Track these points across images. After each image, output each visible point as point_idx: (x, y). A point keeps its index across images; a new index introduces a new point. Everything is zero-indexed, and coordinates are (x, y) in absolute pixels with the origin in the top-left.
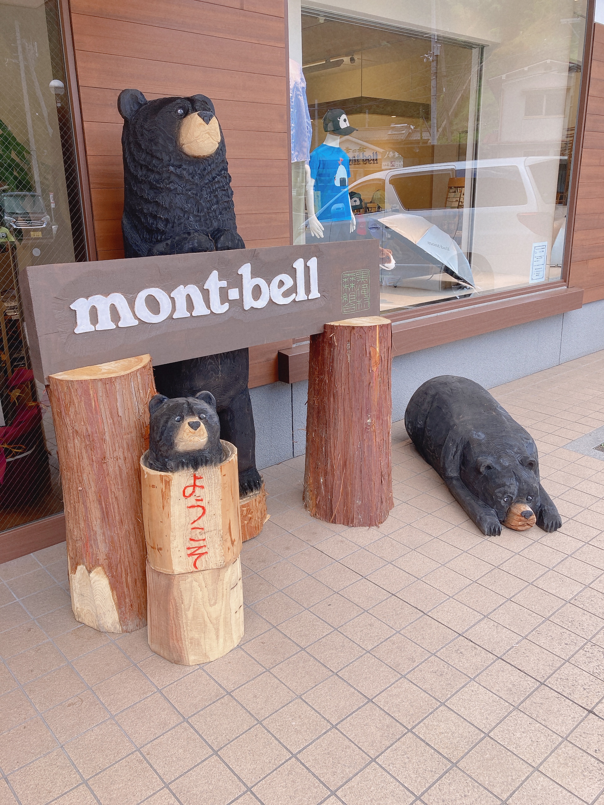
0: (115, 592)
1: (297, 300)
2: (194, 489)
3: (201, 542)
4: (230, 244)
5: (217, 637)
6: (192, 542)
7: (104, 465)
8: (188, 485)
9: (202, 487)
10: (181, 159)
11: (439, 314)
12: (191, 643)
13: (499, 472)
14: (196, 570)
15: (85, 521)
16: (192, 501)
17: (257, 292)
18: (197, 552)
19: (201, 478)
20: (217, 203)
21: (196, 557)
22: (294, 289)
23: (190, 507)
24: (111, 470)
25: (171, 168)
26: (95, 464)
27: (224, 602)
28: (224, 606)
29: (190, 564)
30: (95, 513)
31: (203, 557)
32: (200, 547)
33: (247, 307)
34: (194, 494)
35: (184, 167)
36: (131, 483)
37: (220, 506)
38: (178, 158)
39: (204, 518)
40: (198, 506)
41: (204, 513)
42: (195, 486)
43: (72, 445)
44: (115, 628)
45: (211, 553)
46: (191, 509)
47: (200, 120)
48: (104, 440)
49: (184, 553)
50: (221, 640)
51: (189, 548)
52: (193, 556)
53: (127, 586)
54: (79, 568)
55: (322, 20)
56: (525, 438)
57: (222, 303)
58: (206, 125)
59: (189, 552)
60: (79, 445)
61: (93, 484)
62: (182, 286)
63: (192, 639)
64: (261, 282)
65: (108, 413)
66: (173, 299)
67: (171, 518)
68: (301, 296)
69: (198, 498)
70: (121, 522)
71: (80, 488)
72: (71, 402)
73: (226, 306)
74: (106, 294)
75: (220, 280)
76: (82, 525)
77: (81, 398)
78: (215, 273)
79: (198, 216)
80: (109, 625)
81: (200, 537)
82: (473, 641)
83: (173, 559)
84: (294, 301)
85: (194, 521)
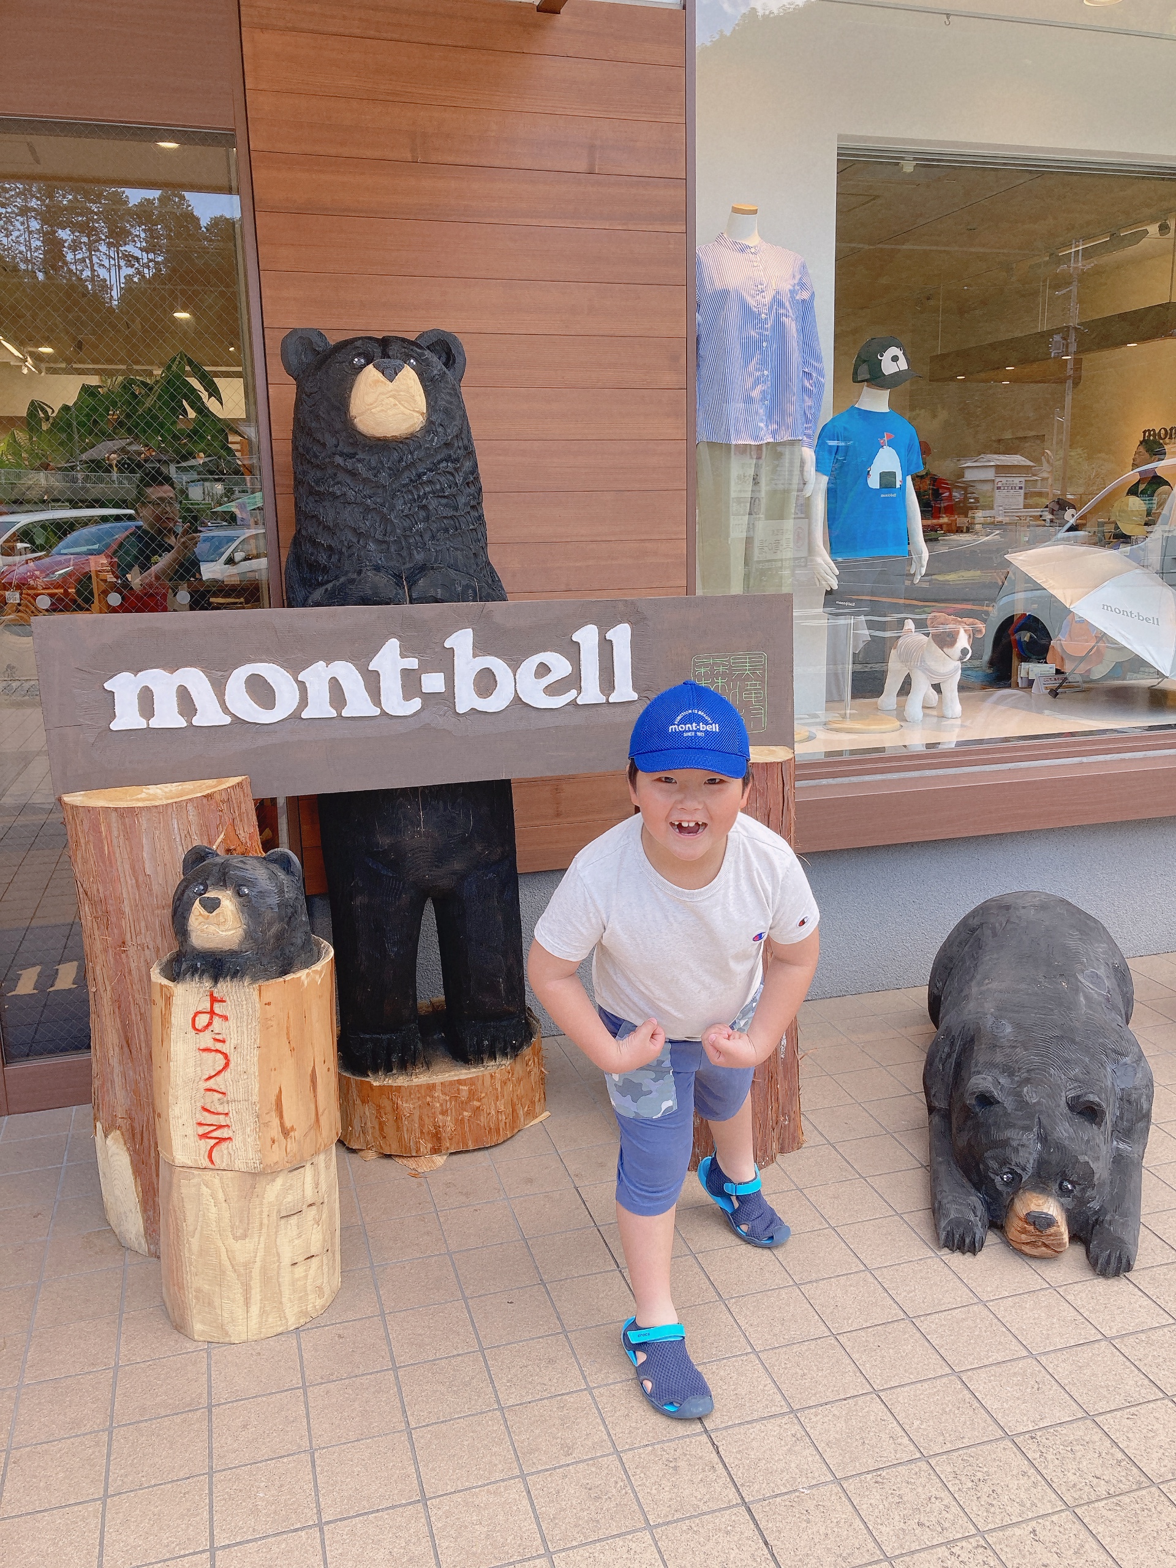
0: (138, 1181)
1: (579, 702)
2: (211, 1018)
3: (222, 1117)
4: (440, 593)
5: (247, 1302)
6: (206, 1114)
8: (200, 1009)
9: (226, 1018)
10: (355, 444)
11: (1085, 759)
12: (197, 1298)
13: (1006, 1114)
14: (211, 1166)
16: (206, 1039)
17: (486, 683)
18: (214, 1134)
19: (222, 1001)
20: (427, 519)
21: (213, 1142)
22: (574, 681)
23: (204, 1050)
24: (133, 965)
25: (339, 460)
26: (110, 951)
27: (262, 1239)
28: (262, 1245)
29: (202, 1152)
31: (224, 1145)
32: (220, 1127)
33: (461, 708)
34: (211, 1028)
35: (360, 456)
37: (256, 1059)
38: (351, 440)
39: (226, 1074)
40: (217, 1051)
41: (227, 1065)
42: (212, 1013)
44: (143, 1246)
45: (238, 1141)
46: (205, 1054)
47: (378, 375)
48: (122, 912)
49: (191, 1130)
50: (255, 1309)
51: (200, 1124)
52: (207, 1140)
55: (909, 167)
56: (1115, 1051)
57: (407, 697)
58: (388, 382)
59: (202, 1130)
61: (108, 985)
62: (321, 663)
63: (199, 1290)
64: (497, 665)
65: (128, 867)
66: (302, 687)
67: (171, 1064)
68: (591, 693)
69: (217, 1037)
72: (78, 841)
73: (416, 704)
74: (172, 666)
75: (403, 656)
76: (99, 1052)
77: (88, 836)
78: (393, 644)
79: (385, 542)
80: (133, 1237)
81: (220, 1109)
82: (722, 1453)
83: (173, 1138)
84: (573, 703)
85: (210, 1078)
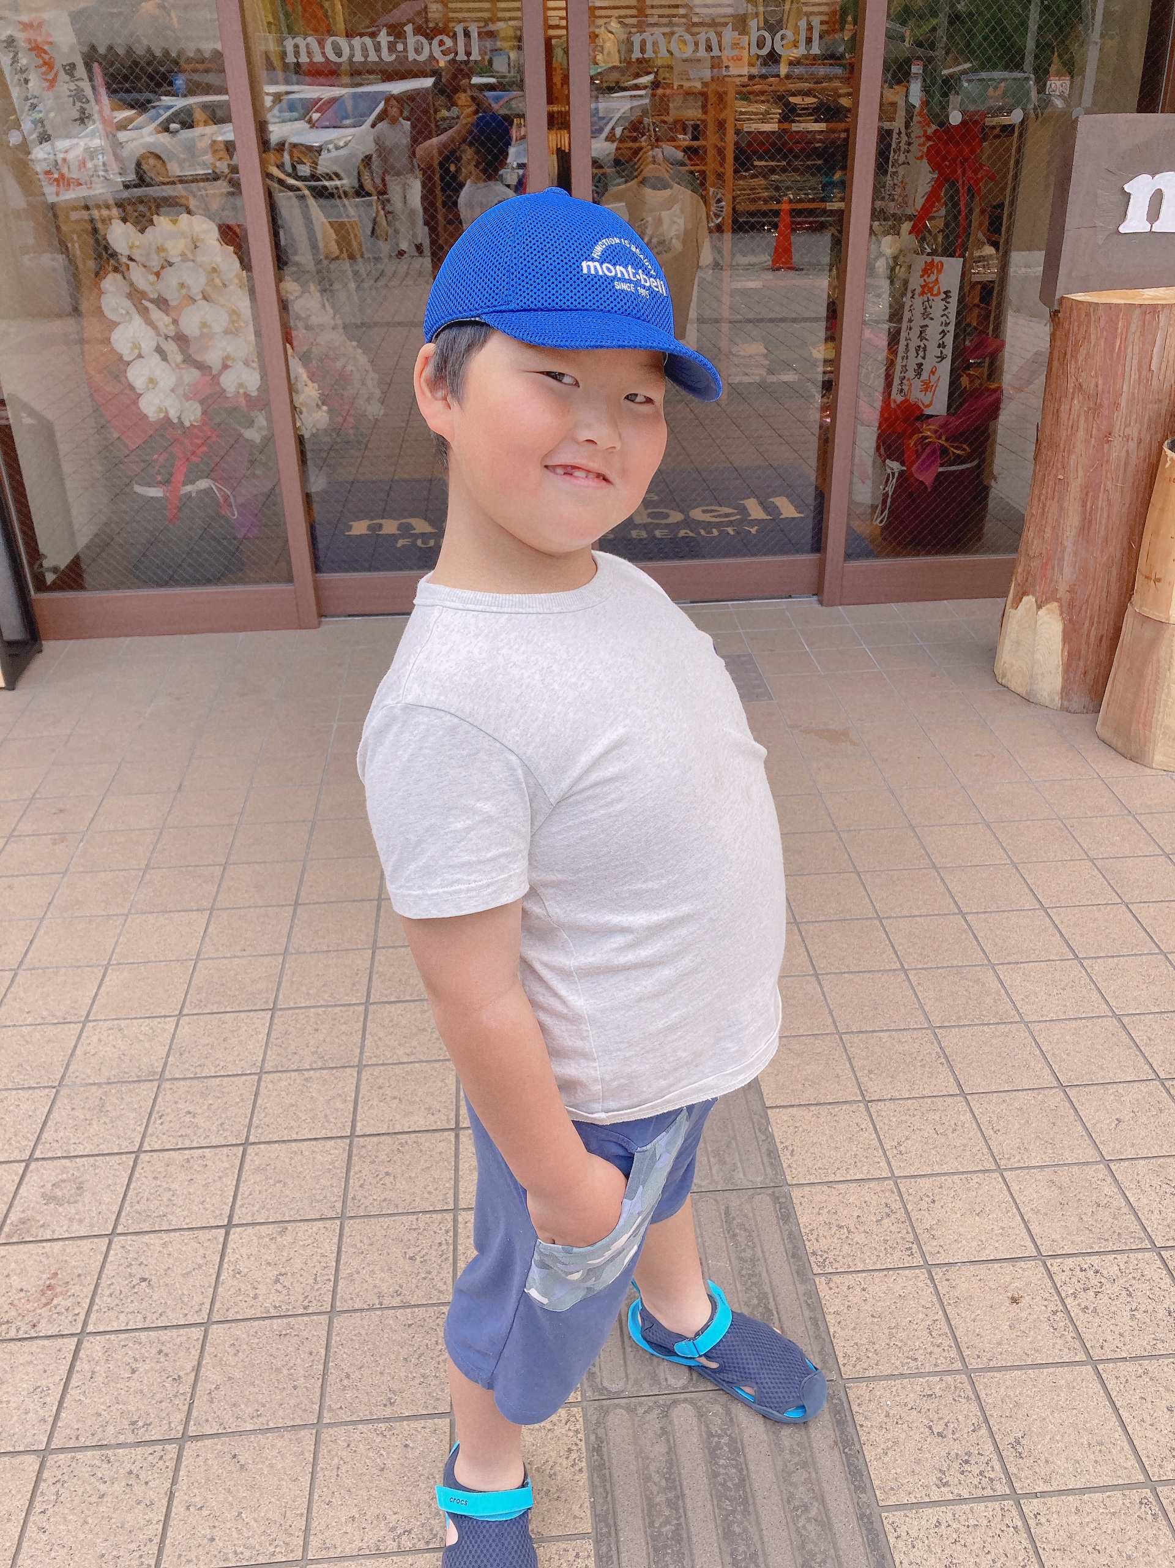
0: (1067, 646)
7: (1106, 446)
12: (1165, 734)
15: (1054, 528)
24: (1114, 454)
26: (1093, 440)
30: (1073, 519)
36: (1137, 483)
43: (1068, 407)
44: (1052, 700)
48: (1117, 405)
53: (1088, 644)
54: (1025, 599)
60: (1077, 408)
61: (1081, 473)
65: (1135, 362)
70: (1106, 540)
71: (1061, 477)
72: (1086, 337)
76: (1048, 534)
77: (1102, 331)
80: (1045, 694)
